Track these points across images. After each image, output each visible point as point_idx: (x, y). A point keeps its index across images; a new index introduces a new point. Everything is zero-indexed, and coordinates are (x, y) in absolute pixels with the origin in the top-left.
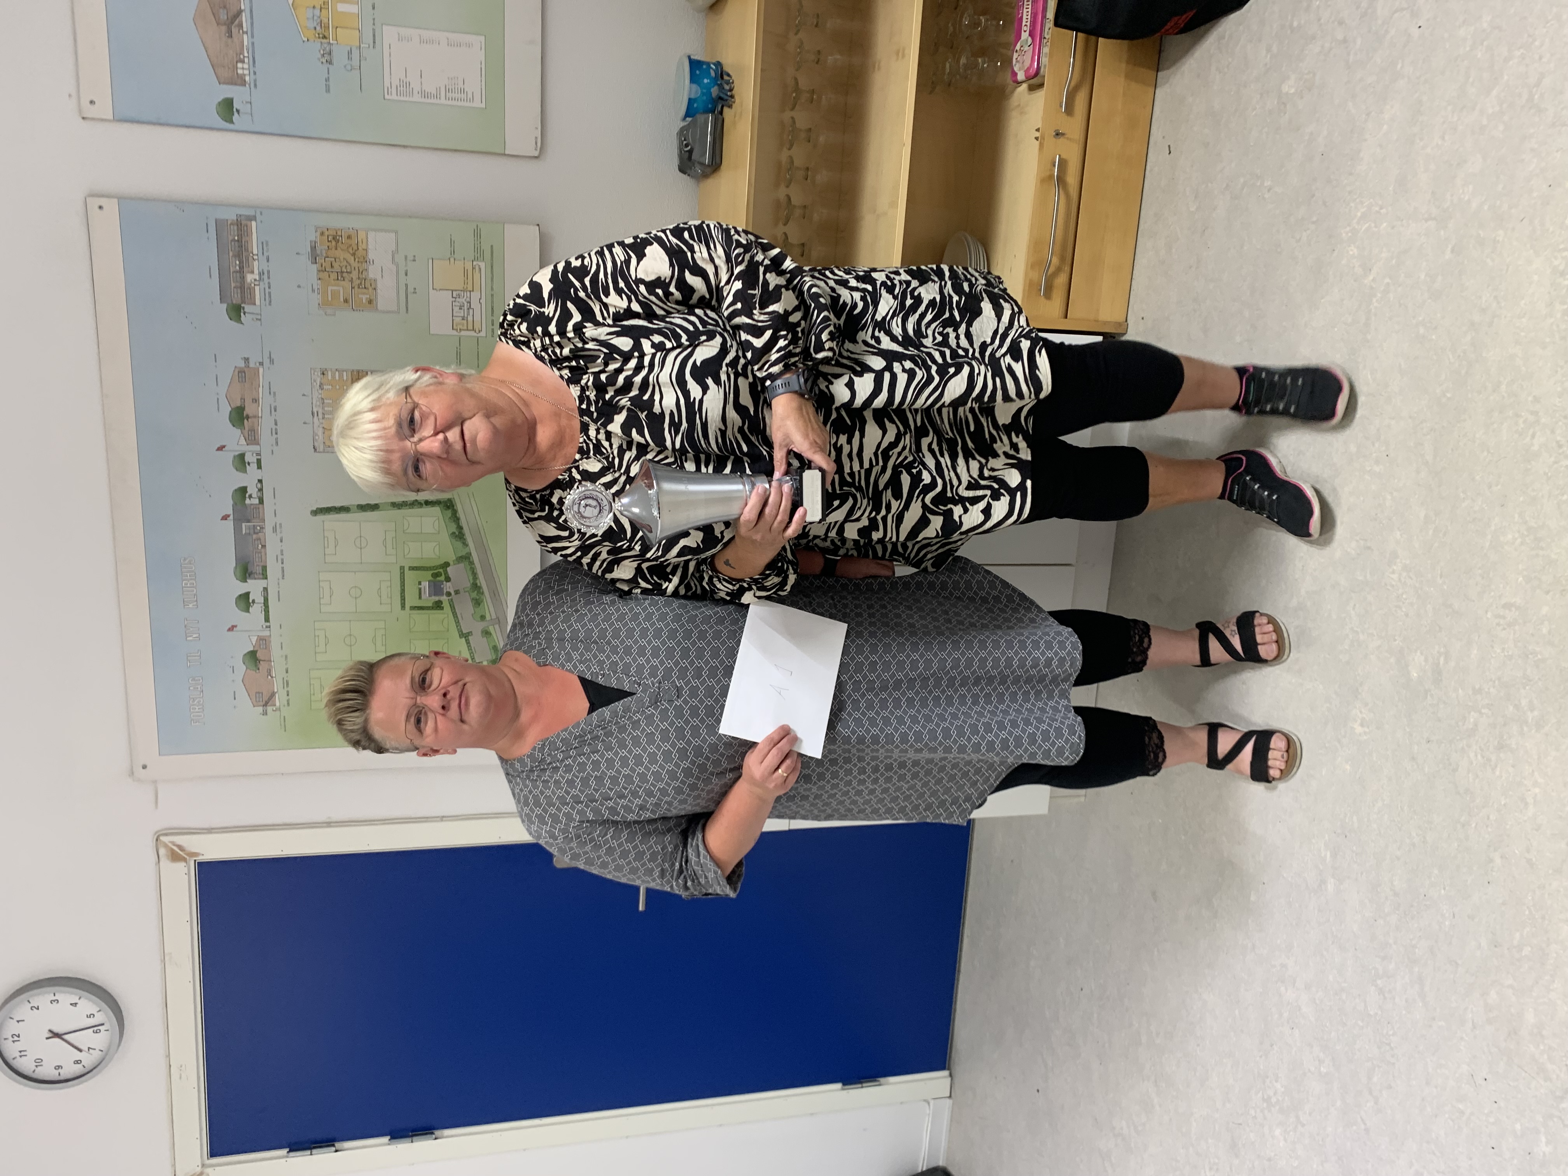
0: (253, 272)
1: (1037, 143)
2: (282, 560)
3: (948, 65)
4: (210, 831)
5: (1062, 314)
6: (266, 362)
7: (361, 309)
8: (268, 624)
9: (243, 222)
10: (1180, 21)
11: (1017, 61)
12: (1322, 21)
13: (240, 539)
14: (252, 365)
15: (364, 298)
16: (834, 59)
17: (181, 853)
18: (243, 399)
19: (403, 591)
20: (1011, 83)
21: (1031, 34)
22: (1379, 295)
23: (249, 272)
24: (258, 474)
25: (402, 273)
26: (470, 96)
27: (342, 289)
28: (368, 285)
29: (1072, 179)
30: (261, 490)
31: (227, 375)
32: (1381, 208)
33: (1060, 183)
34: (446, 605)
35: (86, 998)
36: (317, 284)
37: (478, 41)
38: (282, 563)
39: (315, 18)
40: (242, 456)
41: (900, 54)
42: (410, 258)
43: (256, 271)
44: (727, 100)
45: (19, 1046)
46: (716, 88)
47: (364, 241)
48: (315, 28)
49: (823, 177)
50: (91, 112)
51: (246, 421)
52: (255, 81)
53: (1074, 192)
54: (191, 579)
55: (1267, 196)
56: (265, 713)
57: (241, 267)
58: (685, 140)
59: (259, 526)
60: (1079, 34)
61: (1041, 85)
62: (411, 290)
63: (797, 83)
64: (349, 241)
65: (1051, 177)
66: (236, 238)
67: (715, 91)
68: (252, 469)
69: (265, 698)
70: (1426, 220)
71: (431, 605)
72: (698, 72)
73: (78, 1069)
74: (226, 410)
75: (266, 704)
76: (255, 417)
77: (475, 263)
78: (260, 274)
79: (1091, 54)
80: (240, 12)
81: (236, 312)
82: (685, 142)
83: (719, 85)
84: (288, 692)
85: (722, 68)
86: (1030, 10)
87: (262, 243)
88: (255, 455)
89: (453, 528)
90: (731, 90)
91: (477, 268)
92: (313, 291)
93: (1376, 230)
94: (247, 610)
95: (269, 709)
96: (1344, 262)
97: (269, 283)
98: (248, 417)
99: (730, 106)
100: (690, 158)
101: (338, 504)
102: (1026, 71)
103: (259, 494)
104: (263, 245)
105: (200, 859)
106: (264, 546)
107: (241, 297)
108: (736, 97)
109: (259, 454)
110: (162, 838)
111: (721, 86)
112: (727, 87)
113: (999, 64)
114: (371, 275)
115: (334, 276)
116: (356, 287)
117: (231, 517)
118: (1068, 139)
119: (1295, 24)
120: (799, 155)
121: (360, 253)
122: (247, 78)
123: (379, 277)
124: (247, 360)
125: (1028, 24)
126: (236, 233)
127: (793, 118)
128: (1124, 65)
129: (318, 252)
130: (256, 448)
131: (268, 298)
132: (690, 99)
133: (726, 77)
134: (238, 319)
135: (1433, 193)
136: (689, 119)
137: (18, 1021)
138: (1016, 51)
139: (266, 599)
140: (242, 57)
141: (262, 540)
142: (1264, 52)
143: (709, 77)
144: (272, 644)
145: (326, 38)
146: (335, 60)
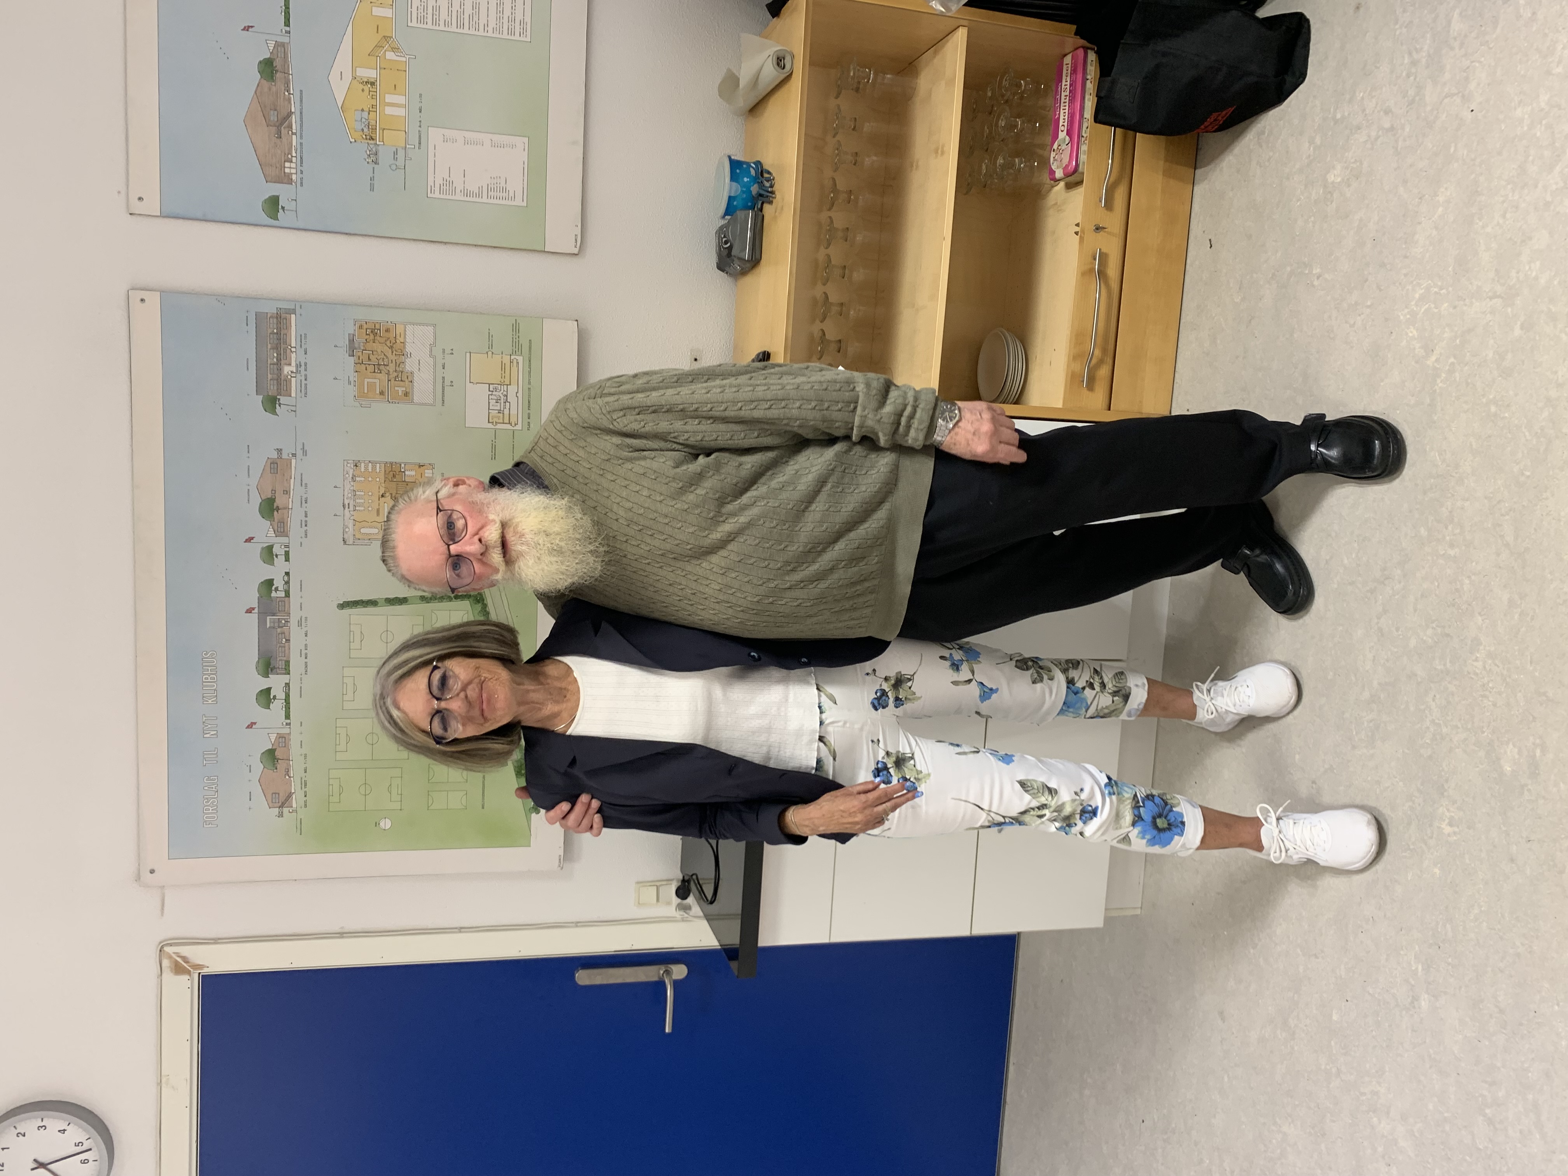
0: (290, 365)
2: (306, 654)
3: (984, 167)
4: (216, 941)
5: (1105, 406)
6: (299, 453)
7: (397, 401)
8: (288, 721)
9: (283, 316)
10: (1220, 118)
11: (1055, 160)
12: (1367, 112)
13: (264, 633)
14: (284, 456)
15: (401, 390)
16: (871, 160)
17: (185, 965)
18: (274, 491)
20: (1048, 181)
21: (1069, 133)
22: (1444, 375)
23: (286, 364)
24: (286, 567)
25: (439, 366)
26: (512, 194)
27: (379, 381)
28: (404, 378)
29: (1113, 271)
30: (287, 583)
31: (258, 464)
32: (1441, 289)
33: (1101, 276)
35: (75, 1124)
36: (353, 377)
37: (521, 142)
38: (306, 658)
39: (363, 120)
40: (270, 548)
41: (939, 152)
42: (448, 351)
43: (293, 364)
44: (767, 196)
46: (756, 186)
47: (402, 336)
48: (363, 130)
49: (859, 275)
50: (138, 207)
51: (275, 513)
52: (302, 179)
53: (1115, 286)
54: (213, 674)
55: (1316, 283)
56: (281, 815)
57: (279, 360)
58: (725, 237)
59: (284, 619)
60: (1117, 129)
61: (1080, 183)
62: (447, 383)
63: (835, 184)
64: (387, 335)
65: (1092, 270)
66: (275, 331)
68: (280, 561)
69: (282, 799)
70: (1491, 298)
72: (738, 171)
74: (256, 501)
75: (282, 806)
76: (285, 508)
77: (512, 357)
78: (297, 366)
79: (1130, 148)
80: (290, 114)
81: (271, 404)
82: (724, 240)
83: (758, 182)
84: (305, 792)
85: (762, 167)
86: (1067, 111)
87: (301, 336)
88: (283, 547)
90: (772, 186)
91: (515, 361)
92: (350, 383)
93: (1436, 311)
94: (267, 706)
95: (285, 810)
96: (1404, 343)
97: (306, 375)
98: (278, 509)
99: (771, 203)
100: (729, 255)
101: (365, 598)
102: (1065, 169)
104: (302, 338)
105: (205, 971)
106: (288, 641)
107: (278, 389)
108: (776, 193)
109: (287, 546)
110: (167, 949)
111: (761, 184)
112: (767, 184)
113: (1036, 164)
114: (408, 368)
115: (371, 368)
116: (393, 380)
117: (256, 610)
118: (1109, 233)
119: (1339, 116)
120: (836, 253)
121: (398, 346)
122: (294, 177)
123: (416, 371)
124: (279, 451)
125: (1066, 124)
126: (275, 326)
127: (830, 217)
128: (1161, 163)
129: (356, 345)
130: (284, 540)
131: (304, 390)
132: (730, 197)
133: (766, 175)
134: (273, 411)
135: (1496, 270)
136: (728, 217)
138: (1054, 150)
139: (287, 696)
140: (290, 156)
141: (287, 634)
142: (1307, 145)
143: (749, 175)
144: (292, 742)
145: (373, 139)
146: (380, 161)
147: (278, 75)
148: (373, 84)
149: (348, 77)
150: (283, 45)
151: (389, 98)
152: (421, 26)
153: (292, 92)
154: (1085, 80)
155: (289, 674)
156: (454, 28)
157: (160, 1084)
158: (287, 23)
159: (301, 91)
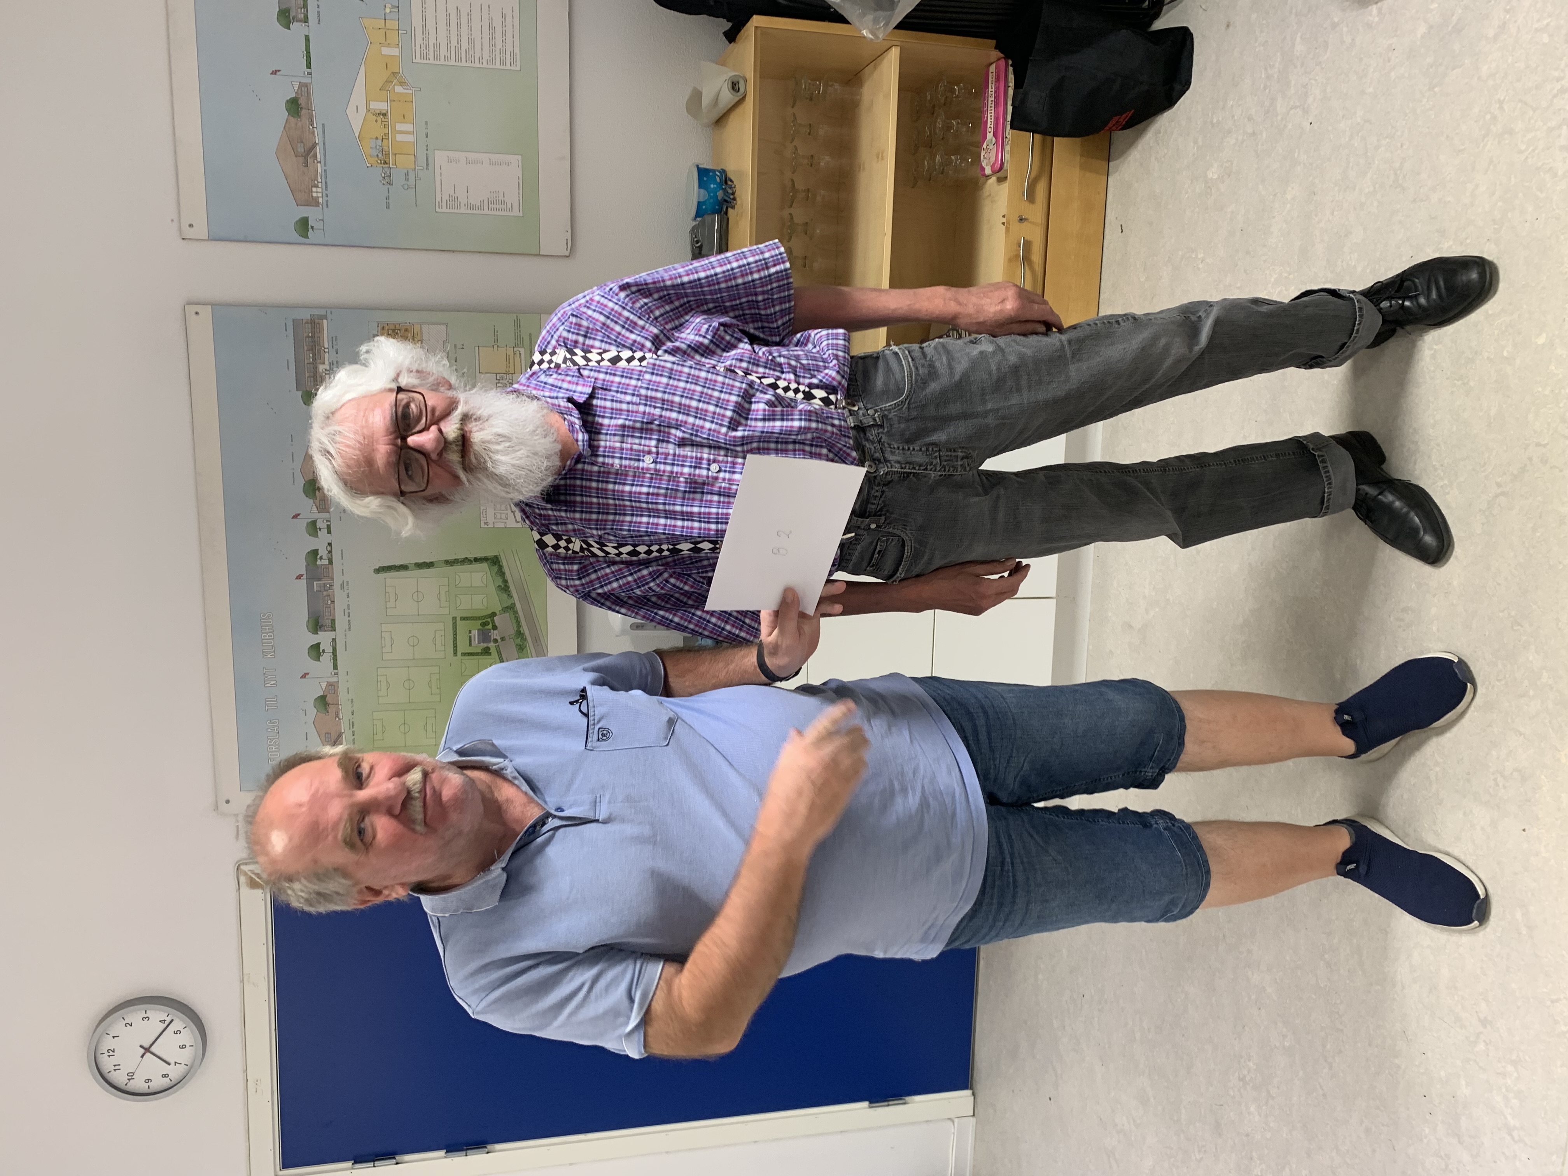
0: (324, 363)
1: (1004, 227)
2: (349, 613)
3: (926, 163)
8: (336, 671)
9: (317, 321)
10: (1121, 120)
11: (984, 158)
12: (1236, 117)
13: (312, 596)
16: (826, 161)
19: (455, 639)
20: (982, 176)
21: (995, 135)
23: (321, 363)
24: (328, 538)
26: (509, 206)
30: (330, 552)
31: (301, 451)
34: (493, 651)
35: (173, 1015)
37: (516, 159)
38: (349, 616)
39: (378, 147)
40: (314, 523)
41: (881, 156)
42: (459, 346)
43: (327, 362)
44: (730, 202)
45: (113, 1060)
46: (721, 192)
47: (419, 334)
48: (377, 156)
49: (819, 264)
50: (190, 233)
52: (327, 201)
53: (1038, 268)
54: (270, 633)
55: (1200, 266)
57: (314, 359)
58: (696, 237)
59: (329, 583)
60: (1035, 134)
61: (1006, 178)
63: (793, 184)
65: (1018, 256)
66: (310, 335)
67: (720, 194)
68: (323, 533)
69: (334, 737)
71: (479, 651)
72: (705, 179)
73: (166, 1082)
74: (301, 482)
77: (515, 349)
78: (330, 363)
79: (1048, 151)
80: (314, 145)
82: (696, 239)
83: (723, 189)
84: (353, 732)
85: (726, 175)
86: (993, 114)
87: (332, 338)
88: (325, 521)
89: (499, 581)
90: (733, 194)
91: (518, 352)
94: (318, 658)
99: (733, 207)
101: (398, 563)
102: (992, 166)
103: (329, 555)
104: (333, 340)
106: (333, 602)
108: (737, 199)
109: (328, 521)
110: (243, 867)
111: (725, 190)
112: (730, 191)
113: (969, 160)
117: (304, 577)
118: (1031, 222)
119: (1215, 121)
122: (320, 200)
125: (992, 126)
126: (310, 330)
127: (790, 214)
128: (1078, 159)
130: (326, 515)
132: (699, 202)
133: (729, 183)
136: (699, 219)
137: (114, 1037)
138: (984, 149)
139: (334, 649)
140: (316, 182)
141: (331, 596)
142: (1192, 144)
143: (715, 182)
144: (340, 689)
145: (387, 164)
146: (394, 182)
147: (304, 112)
148: (384, 115)
149: (363, 110)
150: (306, 85)
151: (399, 127)
152: (425, 61)
153: (315, 126)
154: (1006, 87)
155: (335, 630)
156: (453, 63)
157: (242, 981)
158: (309, 66)
159: (323, 125)
